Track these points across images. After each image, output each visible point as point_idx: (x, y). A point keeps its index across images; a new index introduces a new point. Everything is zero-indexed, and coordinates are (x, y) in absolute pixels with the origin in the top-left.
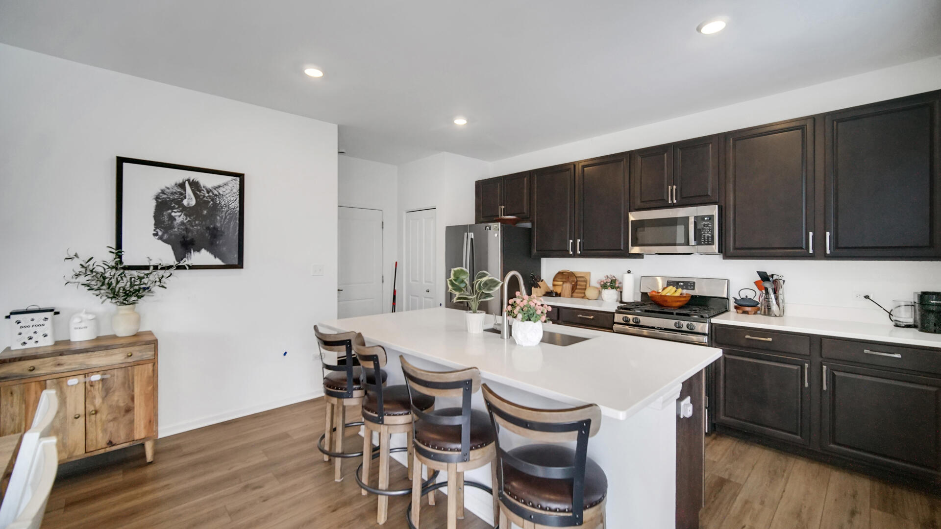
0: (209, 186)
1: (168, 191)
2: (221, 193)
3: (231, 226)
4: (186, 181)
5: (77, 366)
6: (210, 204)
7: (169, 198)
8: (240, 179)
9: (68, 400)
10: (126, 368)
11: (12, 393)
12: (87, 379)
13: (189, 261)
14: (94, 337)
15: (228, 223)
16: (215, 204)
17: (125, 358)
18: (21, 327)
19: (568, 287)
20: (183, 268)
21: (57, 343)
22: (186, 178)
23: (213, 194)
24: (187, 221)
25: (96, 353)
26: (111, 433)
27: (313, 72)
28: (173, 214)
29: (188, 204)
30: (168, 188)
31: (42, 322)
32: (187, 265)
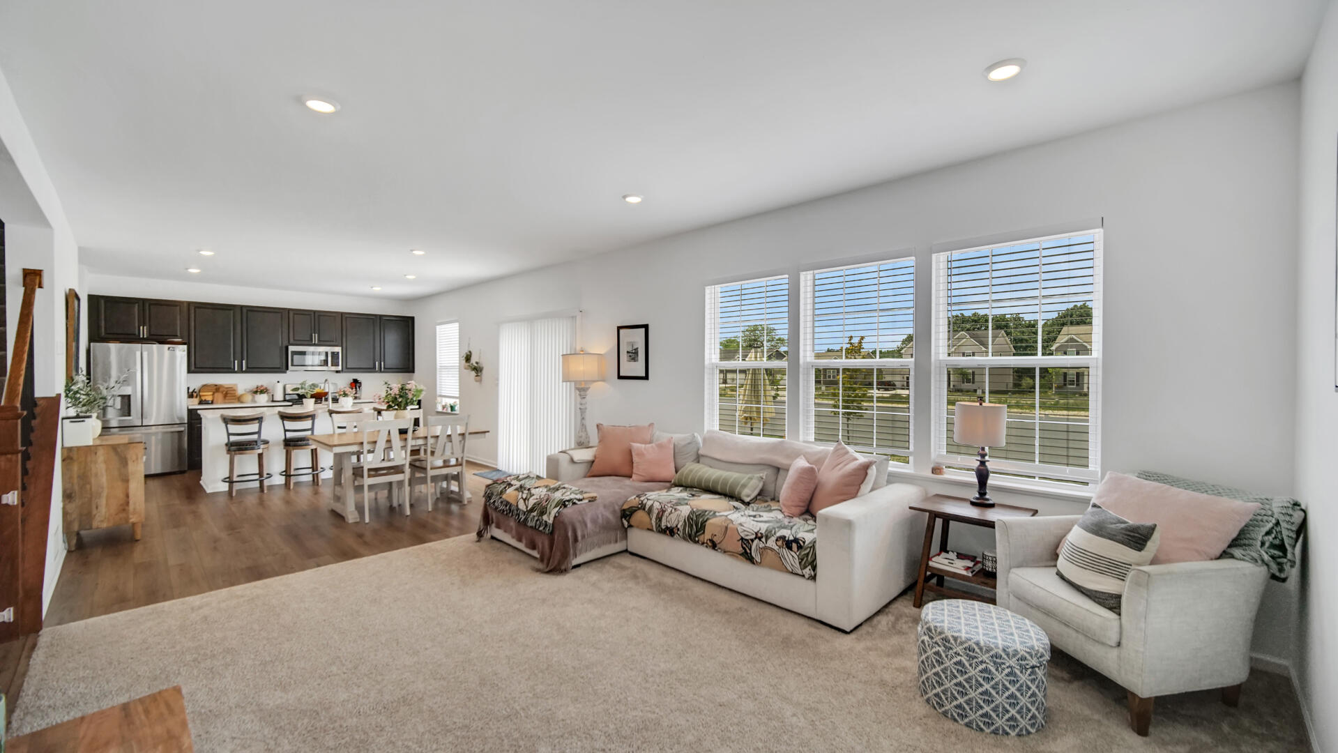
19: (219, 396)
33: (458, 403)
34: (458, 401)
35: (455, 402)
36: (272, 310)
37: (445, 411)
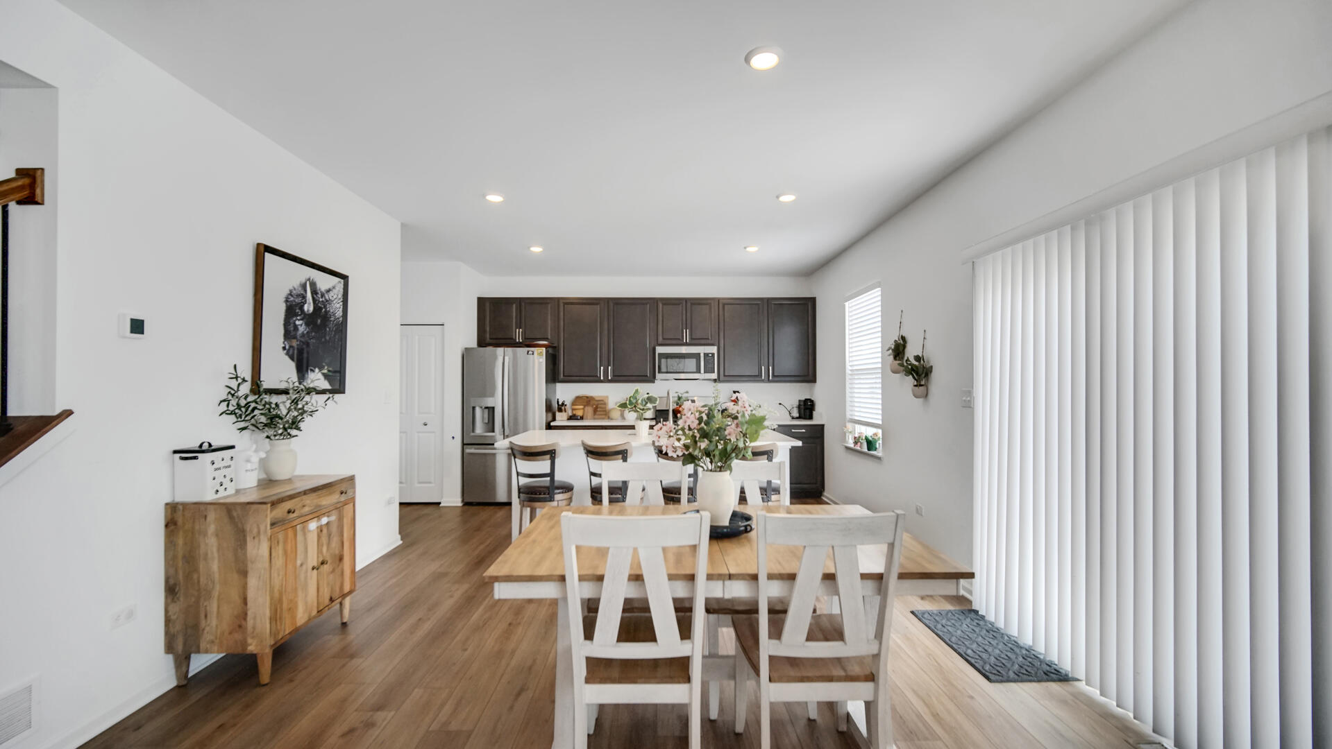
1: (294, 292)
2: (331, 298)
3: (336, 340)
4: (307, 280)
6: (323, 311)
7: (295, 301)
10: (340, 508)
11: (278, 542)
12: (319, 523)
15: (334, 336)
16: (326, 312)
17: (340, 496)
18: (216, 469)
19: (589, 410)
23: (325, 299)
24: (306, 331)
26: (332, 587)
27: (495, 198)
28: (297, 322)
29: (308, 310)
30: (295, 289)
31: (229, 463)
33: (880, 435)
34: (880, 432)
35: (875, 434)
36: (639, 301)
37: (858, 448)
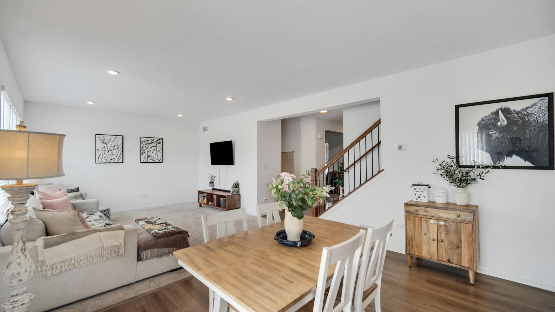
0: (518, 109)
1: (486, 118)
2: (530, 112)
3: (541, 136)
4: (499, 110)
5: (434, 215)
6: (520, 122)
7: (487, 123)
8: (549, 98)
9: (430, 230)
10: (457, 223)
11: (410, 219)
12: (438, 223)
13: (503, 163)
14: (445, 202)
15: (537, 134)
16: (524, 122)
17: (456, 217)
18: (416, 191)
20: (498, 167)
21: (429, 202)
22: (499, 107)
23: (522, 114)
24: (500, 136)
25: (442, 210)
26: (450, 256)
28: (490, 133)
29: (501, 125)
30: (486, 117)
31: (423, 191)
32: (500, 166)
